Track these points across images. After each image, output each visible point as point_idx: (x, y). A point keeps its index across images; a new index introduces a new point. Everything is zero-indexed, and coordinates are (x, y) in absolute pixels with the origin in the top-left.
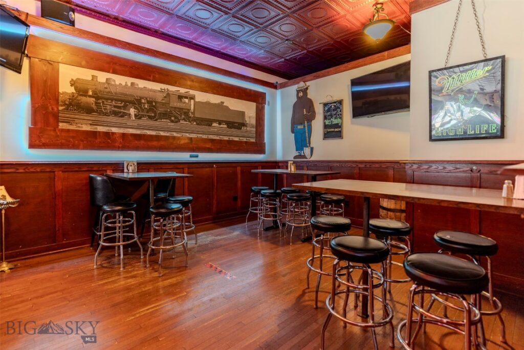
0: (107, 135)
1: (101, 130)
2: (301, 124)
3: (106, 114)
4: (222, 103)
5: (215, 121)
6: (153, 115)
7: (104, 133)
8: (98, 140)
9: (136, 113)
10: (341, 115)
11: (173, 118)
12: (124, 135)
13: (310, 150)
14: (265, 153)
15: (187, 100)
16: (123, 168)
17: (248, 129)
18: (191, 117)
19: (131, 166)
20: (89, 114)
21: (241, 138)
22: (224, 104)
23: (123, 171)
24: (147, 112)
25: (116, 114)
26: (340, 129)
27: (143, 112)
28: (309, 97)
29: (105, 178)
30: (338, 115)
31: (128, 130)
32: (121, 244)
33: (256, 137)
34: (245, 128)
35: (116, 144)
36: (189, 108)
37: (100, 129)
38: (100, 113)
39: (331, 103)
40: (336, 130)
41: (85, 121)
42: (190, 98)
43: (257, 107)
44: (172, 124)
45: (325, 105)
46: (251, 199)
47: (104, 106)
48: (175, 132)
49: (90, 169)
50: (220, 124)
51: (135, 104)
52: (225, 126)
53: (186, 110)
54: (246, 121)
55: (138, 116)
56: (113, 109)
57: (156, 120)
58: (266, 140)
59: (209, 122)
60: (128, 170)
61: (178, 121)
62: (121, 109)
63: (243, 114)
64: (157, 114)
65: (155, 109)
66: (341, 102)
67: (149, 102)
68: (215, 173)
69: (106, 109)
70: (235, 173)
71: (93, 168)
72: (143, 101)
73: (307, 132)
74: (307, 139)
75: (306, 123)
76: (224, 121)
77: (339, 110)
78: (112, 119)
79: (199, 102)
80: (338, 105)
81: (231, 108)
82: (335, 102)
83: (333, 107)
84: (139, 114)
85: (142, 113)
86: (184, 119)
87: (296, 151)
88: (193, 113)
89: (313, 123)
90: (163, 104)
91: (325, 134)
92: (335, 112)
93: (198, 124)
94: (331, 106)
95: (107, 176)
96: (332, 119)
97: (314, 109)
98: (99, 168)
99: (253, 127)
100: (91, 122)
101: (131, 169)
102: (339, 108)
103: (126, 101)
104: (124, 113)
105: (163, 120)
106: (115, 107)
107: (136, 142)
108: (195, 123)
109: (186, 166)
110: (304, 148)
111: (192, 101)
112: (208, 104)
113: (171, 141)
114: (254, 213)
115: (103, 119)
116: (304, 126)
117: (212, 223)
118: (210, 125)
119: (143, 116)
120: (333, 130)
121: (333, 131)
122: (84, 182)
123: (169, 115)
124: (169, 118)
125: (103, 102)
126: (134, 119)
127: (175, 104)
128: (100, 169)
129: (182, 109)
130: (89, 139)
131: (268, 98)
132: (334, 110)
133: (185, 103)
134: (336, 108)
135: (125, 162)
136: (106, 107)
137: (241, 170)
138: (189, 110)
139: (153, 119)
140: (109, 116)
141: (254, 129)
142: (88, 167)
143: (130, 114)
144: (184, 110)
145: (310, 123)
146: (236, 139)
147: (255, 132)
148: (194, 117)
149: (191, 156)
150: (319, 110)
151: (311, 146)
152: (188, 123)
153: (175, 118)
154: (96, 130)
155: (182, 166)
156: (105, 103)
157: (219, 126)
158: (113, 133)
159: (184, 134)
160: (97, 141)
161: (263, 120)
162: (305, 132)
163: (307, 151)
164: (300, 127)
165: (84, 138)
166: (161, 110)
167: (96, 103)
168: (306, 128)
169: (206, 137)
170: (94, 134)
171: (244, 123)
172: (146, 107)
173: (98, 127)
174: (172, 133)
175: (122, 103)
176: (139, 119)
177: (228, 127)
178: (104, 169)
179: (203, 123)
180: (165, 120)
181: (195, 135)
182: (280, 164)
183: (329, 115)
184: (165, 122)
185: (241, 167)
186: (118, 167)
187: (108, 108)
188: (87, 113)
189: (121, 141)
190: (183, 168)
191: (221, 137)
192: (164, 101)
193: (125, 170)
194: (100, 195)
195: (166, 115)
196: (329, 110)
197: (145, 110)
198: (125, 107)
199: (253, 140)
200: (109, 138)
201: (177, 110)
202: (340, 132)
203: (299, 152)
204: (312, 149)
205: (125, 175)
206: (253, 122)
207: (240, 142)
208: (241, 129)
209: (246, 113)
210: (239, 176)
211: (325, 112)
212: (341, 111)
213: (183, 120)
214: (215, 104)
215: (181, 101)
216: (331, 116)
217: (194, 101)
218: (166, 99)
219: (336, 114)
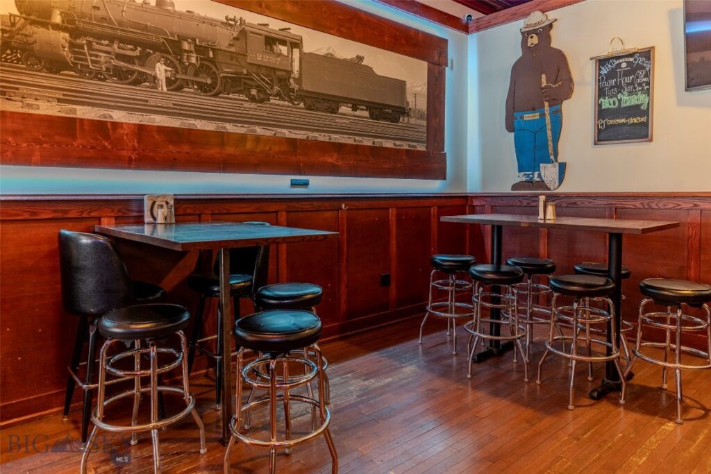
0: (101, 127)
1: (86, 117)
2: (533, 110)
3: (98, 76)
4: (360, 58)
5: (346, 101)
6: (209, 81)
7: (92, 122)
8: (79, 142)
9: (169, 74)
10: (648, 84)
11: (254, 92)
12: (141, 130)
13: (557, 168)
14: (444, 178)
15: (284, 49)
16: (142, 211)
17: (413, 121)
18: (292, 91)
19: (162, 206)
20: (56, 73)
21: (398, 143)
22: (364, 63)
23: (139, 221)
24: (196, 75)
25: (121, 75)
26: (644, 119)
27: (185, 73)
28: (554, 45)
29: (101, 239)
30: (640, 85)
31: (153, 116)
32: (154, 428)
33: (428, 142)
34: (406, 119)
35: (124, 153)
36: (290, 69)
37: (84, 112)
38: (83, 71)
39: (618, 58)
40: (635, 120)
41: (47, 93)
42: (291, 43)
43: (430, 71)
44: (253, 105)
45: (602, 62)
46: (431, 284)
47: (91, 55)
48: (259, 124)
49: (59, 215)
50: (355, 108)
51: (168, 53)
52: (366, 114)
53: (283, 73)
54: (408, 103)
55: (174, 82)
56: (115, 62)
57: (216, 95)
58: (447, 149)
59: (330, 103)
60: (155, 219)
61: (263, 99)
62: (134, 64)
63: (401, 85)
64: (219, 82)
65: (214, 69)
66: (648, 54)
67: (201, 50)
68: (345, 221)
69: (97, 62)
70: (385, 222)
71: (66, 212)
72: (186, 46)
73: (549, 127)
74: (550, 143)
75: (547, 108)
76: (362, 102)
77: (641, 73)
78: (111, 87)
79: (310, 54)
80: (641, 60)
81: (378, 72)
82: (631, 55)
83: (624, 65)
84: (177, 79)
85: (184, 77)
86: (278, 94)
87: (520, 171)
88: (298, 81)
89: (566, 105)
90: (233, 56)
91: (600, 131)
92: (629, 79)
93: (308, 108)
94: (619, 65)
95: (103, 233)
96: (620, 96)
97: (569, 72)
98: (82, 212)
99: (421, 117)
100: (59, 95)
101: (160, 214)
102: (644, 68)
103: (144, 45)
104: (140, 73)
105: (231, 96)
106: (120, 57)
107: (171, 147)
108: (302, 105)
109: (284, 206)
110: (541, 165)
111: (296, 52)
112: (329, 58)
113: (249, 145)
114: (438, 316)
115: (90, 88)
116: (542, 115)
117: (340, 339)
118: (335, 111)
119: (187, 83)
120: (623, 120)
121: (623, 124)
122: (46, 248)
123: (245, 83)
124: (246, 90)
125: (89, 44)
126: (165, 89)
127: (259, 56)
128: (85, 215)
129: (275, 69)
130: (57, 138)
131: (451, 52)
132: (627, 74)
133: (280, 55)
134: (633, 70)
135: (145, 197)
136: (97, 56)
137: (397, 215)
138: (290, 72)
139: (210, 91)
140: (104, 80)
141: (424, 123)
142: (54, 211)
143: (155, 78)
144: (278, 73)
145: (558, 107)
146: (388, 144)
147: (425, 129)
148: (300, 90)
149: (294, 184)
150: (584, 76)
151: (560, 160)
152: (286, 103)
153: (259, 91)
154: (74, 116)
155: (273, 207)
156: (96, 46)
157: (352, 113)
158: (116, 125)
159: (279, 130)
160: (75, 144)
161: (442, 103)
162: (544, 127)
163: (548, 172)
164: (528, 117)
165: (43, 136)
166: (226, 70)
167: (72, 45)
168: (548, 118)
169: (327, 139)
170: (69, 125)
171: (404, 109)
172: (193, 60)
173: (78, 107)
174: (253, 127)
175: (136, 49)
176: (176, 90)
177: (372, 117)
178: (93, 214)
179: (319, 106)
180: (236, 96)
181: (304, 132)
182: (476, 203)
183: (612, 87)
184: (234, 101)
185: (397, 208)
186: (129, 209)
187: (102, 60)
188: (50, 71)
189: (136, 145)
190: (276, 212)
191: (357, 138)
192: (233, 49)
193: (148, 219)
194: (88, 285)
195: (237, 83)
196: (612, 74)
197: (191, 71)
198: (143, 59)
199: (421, 148)
200: (107, 137)
201: (264, 71)
202: (646, 125)
203: (528, 175)
204: (563, 167)
205: (147, 231)
206: (422, 105)
207: (396, 152)
208: (397, 120)
209: (408, 86)
210: (394, 229)
211: (600, 79)
212: (647, 75)
213: (275, 96)
214: (345, 60)
215: (272, 50)
216: (619, 88)
217: (301, 53)
218: (237, 43)
219: (632, 83)
